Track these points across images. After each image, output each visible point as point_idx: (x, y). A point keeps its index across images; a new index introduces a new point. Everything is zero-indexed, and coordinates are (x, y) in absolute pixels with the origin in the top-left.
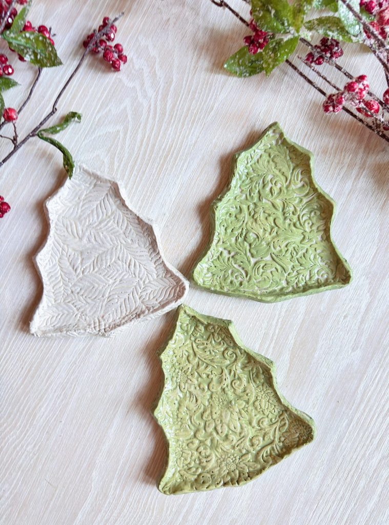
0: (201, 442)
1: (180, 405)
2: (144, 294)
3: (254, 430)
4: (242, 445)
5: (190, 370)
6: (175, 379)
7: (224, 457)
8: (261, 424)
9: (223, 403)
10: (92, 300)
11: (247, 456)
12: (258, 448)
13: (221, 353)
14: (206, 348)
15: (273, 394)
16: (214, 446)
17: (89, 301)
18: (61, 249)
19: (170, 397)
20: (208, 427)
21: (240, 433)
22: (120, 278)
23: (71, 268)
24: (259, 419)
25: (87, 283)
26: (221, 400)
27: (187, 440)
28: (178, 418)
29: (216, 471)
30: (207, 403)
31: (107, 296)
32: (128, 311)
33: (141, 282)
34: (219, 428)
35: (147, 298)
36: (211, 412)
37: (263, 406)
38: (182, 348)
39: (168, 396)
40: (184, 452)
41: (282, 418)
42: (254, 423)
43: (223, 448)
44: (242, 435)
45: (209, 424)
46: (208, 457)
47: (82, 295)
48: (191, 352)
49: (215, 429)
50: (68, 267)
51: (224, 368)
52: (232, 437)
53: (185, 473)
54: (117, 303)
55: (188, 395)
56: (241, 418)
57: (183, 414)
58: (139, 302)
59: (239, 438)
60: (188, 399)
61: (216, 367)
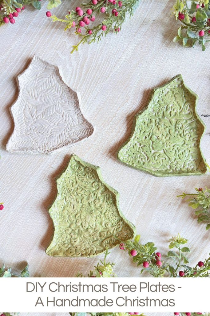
0: (73, 230)
1: (64, 208)
2: (71, 132)
3: (102, 228)
4: (95, 235)
5: (72, 191)
6: (63, 194)
7: (84, 240)
8: (107, 226)
9: (88, 211)
10: (41, 134)
11: (96, 242)
12: (103, 239)
13: (91, 184)
14: (83, 180)
15: (116, 210)
16: (80, 234)
17: (40, 134)
18: (25, 104)
19: (59, 203)
20: (78, 222)
21: (95, 229)
22: (57, 123)
23: (30, 115)
24: (106, 222)
25: (39, 124)
26: (87, 209)
27: (66, 228)
28: (62, 216)
29: (79, 247)
30: (79, 210)
31: (50, 132)
32: (61, 141)
33: (69, 126)
34: (83, 224)
35: (72, 135)
36: (81, 215)
37: (109, 216)
38: (70, 178)
39: (58, 202)
40: (63, 235)
41: (119, 224)
42: (103, 224)
43: (84, 235)
44: (96, 230)
45: (78, 221)
46: (75, 239)
47: (36, 131)
48: (75, 181)
49: (82, 224)
50: (29, 115)
51: (91, 192)
52: (90, 230)
53: (62, 246)
54: (55, 136)
55: (69, 204)
56: (96, 220)
57: (65, 214)
58: (67, 136)
59: (94, 231)
60: (69, 206)
61: (87, 191)
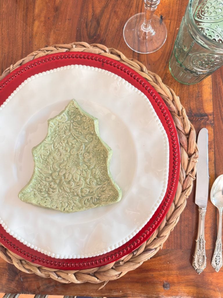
0: (53, 179)
1: (50, 154)
4: (76, 190)
5: (64, 138)
6: (53, 139)
8: (91, 183)
9: (75, 163)
11: (76, 197)
12: (84, 195)
13: (85, 135)
14: (78, 129)
15: (104, 168)
16: (60, 185)
24: (91, 179)
27: (47, 175)
28: (46, 161)
29: (55, 199)
30: (65, 159)
34: (67, 175)
36: (66, 164)
37: (97, 173)
38: (64, 123)
39: (45, 146)
40: (42, 182)
42: (88, 181)
43: (64, 187)
44: (78, 184)
45: (62, 171)
46: (54, 189)
48: (68, 128)
49: (64, 175)
51: (83, 144)
52: (72, 183)
53: (38, 194)
56: (82, 175)
60: (56, 153)
61: (79, 142)
